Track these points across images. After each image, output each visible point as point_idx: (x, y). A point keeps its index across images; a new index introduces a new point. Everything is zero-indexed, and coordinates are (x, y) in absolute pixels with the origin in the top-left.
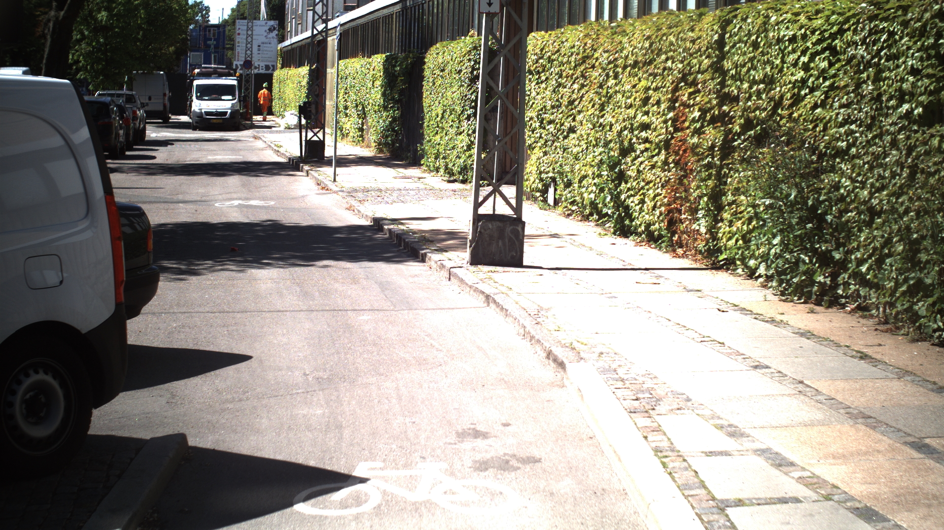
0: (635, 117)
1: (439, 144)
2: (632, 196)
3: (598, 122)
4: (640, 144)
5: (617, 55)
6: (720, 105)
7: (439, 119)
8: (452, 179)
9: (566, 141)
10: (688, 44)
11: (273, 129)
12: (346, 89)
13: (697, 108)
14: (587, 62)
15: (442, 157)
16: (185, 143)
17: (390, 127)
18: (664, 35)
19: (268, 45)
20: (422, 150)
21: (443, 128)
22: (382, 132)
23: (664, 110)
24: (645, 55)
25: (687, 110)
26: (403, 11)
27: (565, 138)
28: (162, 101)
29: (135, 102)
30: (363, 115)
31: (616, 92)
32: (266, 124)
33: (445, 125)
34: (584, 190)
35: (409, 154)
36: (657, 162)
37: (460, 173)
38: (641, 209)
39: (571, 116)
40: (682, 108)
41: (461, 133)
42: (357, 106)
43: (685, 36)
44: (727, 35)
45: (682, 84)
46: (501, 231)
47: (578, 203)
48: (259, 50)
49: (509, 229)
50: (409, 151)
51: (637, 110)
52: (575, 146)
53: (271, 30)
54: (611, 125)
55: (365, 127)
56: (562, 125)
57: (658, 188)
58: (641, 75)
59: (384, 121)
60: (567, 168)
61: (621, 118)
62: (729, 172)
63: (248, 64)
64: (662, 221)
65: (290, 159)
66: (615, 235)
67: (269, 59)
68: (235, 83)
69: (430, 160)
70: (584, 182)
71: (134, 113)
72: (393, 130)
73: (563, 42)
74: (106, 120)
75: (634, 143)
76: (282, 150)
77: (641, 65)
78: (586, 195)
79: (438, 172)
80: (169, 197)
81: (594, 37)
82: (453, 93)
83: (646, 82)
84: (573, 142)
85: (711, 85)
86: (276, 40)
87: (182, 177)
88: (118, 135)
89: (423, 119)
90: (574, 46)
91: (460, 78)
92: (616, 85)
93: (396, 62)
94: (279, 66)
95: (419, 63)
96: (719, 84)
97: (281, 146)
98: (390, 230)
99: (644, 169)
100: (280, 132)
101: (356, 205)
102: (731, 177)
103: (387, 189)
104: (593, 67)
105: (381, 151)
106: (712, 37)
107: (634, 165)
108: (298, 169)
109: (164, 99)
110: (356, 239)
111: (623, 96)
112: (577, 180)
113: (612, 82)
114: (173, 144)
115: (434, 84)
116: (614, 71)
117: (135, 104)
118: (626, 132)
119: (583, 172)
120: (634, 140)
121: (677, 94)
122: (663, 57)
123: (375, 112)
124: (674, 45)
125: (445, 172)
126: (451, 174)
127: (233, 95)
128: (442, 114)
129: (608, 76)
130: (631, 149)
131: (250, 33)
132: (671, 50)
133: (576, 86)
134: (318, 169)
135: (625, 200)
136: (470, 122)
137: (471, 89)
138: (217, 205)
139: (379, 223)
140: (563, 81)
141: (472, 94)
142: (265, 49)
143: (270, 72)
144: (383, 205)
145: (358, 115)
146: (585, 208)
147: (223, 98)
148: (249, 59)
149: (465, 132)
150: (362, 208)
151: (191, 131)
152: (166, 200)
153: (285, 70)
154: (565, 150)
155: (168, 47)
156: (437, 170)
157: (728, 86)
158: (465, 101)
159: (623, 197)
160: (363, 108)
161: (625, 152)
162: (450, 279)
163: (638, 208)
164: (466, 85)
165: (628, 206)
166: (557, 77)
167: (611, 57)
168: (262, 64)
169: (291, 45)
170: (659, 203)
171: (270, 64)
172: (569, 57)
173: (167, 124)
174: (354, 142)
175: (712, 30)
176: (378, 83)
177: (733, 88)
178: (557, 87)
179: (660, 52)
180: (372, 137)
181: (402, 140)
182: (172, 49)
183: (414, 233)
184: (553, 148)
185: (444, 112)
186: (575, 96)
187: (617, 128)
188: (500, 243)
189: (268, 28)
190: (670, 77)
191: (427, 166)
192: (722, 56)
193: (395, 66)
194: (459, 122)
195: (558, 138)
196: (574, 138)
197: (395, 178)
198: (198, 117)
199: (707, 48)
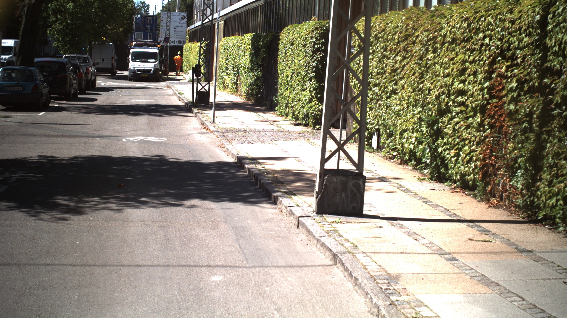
0: (452, 85)
1: (289, 97)
2: (447, 149)
3: (418, 87)
4: (455, 107)
5: (436, 33)
6: (541, 78)
7: (289, 79)
8: (297, 122)
9: (389, 100)
10: (507, 24)
11: (181, 81)
12: (227, 57)
13: (515, 80)
14: (410, 39)
15: (290, 106)
16: (121, 90)
17: (255, 83)
18: (482, 16)
19: (181, 28)
20: (276, 100)
21: (292, 86)
22: (249, 86)
23: (481, 80)
24: (463, 33)
25: (505, 81)
26: (265, 4)
27: (388, 98)
28: (111, 62)
29: (89, 62)
30: (237, 74)
31: (435, 64)
32: (178, 78)
33: (293, 84)
34: (404, 140)
35: (267, 102)
36: (472, 123)
37: (303, 119)
38: (456, 161)
39: (393, 81)
40: (499, 79)
41: (304, 90)
42: (234, 68)
43: (504, 18)
44: (550, 16)
45: (500, 58)
47: (399, 150)
48: (175, 31)
49: (351, 183)
50: (268, 101)
51: (454, 79)
52: (397, 105)
53: (183, 18)
54: (430, 90)
55: (239, 82)
56: (386, 87)
57: (473, 145)
58: (458, 50)
59: (251, 79)
60: (390, 122)
61: (438, 84)
62: (549, 138)
63: (167, 39)
64: (477, 173)
65: (186, 103)
66: (432, 180)
67: (181, 37)
68: (157, 51)
69: (282, 108)
70: (405, 135)
71: (88, 69)
72: (257, 85)
73: (387, 24)
74: (63, 74)
75: (451, 106)
76: (182, 97)
77: (459, 42)
78: (406, 145)
79: (287, 116)
80: (92, 132)
81: (415, 19)
82: (300, 61)
83: (463, 56)
84: (395, 101)
85: (530, 60)
86: (185, 25)
87: (108, 116)
88: (71, 84)
89: (277, 79)
90: (397, 27)
91: (305, 50)
92: (435, 57)
93: (260, 39)
94: (187, 41)
95: (276, 40)
96: (540, 59)
97: (182, 94)
98: (249, 169)
99: (460, 128)
100: (185, 83)
101: (226, 144)
102: (551, 142)
103: (251, 131)
104: (414, 43)
105: (248, 99)
106: (533, 17)
107: (450, 124)
108: (190, 111)
109: (112, 61)
110: (222, 176)
111: (441, 67)
112: (398, 132)
113: (430, 55)
114: (113, 90)
115: (286, 54)
116: (433, 47)
117: (88, 64)
118: (443, 97)
119: (404, 127)
120: (451, 103)
121: (495, 67)
122: (481, 35)
123: (245, 72)
124: (492, 25)
125: (292, 117)
126: (297, 119)
127: (156, 59)
128: (292, 76)
129: (427, 50)
130: (448, 110)
131: (169, 20)
132: (488, 30)
133: (399, 58)
134: (204, 112)
135: (442, 152)
136: (311, 82)
137: (312, 58)
138: (124, 140)
139: (241, 162)
140: (388, 54)
141: (313, 62)
142: (179, 30)
143: (181, 45)
144: (246, 144)
145: (234, 74)
146: (405, 154)
147: (149, 60)
148: (168, 36)
149: (308, 89)
150: (230, 147)
151: (128, 81)
152: (89, 135)
153: (191, 44)
154: (387, 107)
155: (119, 28)
156: (287, 115)
157: (549, 61)
158: (309, 67)
159: (440, 150)
160: (238, 70)
161: (442, 113)
162: (298, 227)
163: (453, 159)
164: (309, 56)
165: (444, 157)
166: (382, 50)
167: (431, 35)
168: (177, 40)
169: (195, 28)
170: (474, 158)
171: (182, 40)
172: (393, 35)
173: (113, 76)
174: (231, 92)
175: (534, 12)
176: (248, 53)
177: (555, 63)
178: (381, 58)
179: (477, 31)
180: (243, 89)
181: (263, 93)
182: (121, 29)
183: (269, 173)
184: (378, 105)
185: (292, 74)
186: (397, 66)
187: (435, 93)
188: (343, 195)
189: (181, 17)
190: (487, 52)
191: (280, 112)
192: (545, 34)
193: (259, 42)
194: (304, 82)
195: (382, 98)
196: (396, 99)
197: (257, 121)
198: (133, 73)
199: (528, 27)
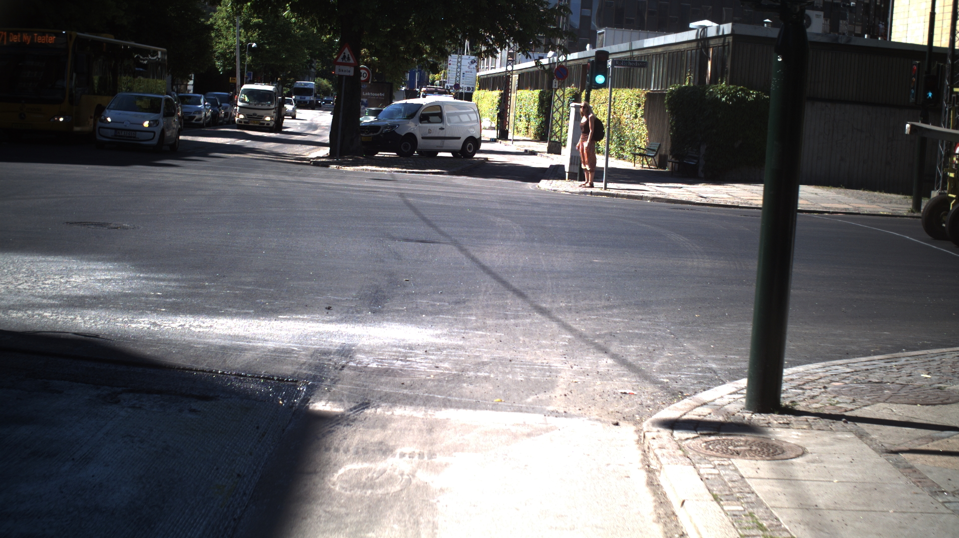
12: (520, 106)
17: (540, 126)
19: (470, 73)
22: (536, 129)
42: (526, 115)
46: (556, 145)
48: (463, 76)
49: (558, 145)
53: (473, 62)
55: (529, 127)
59: (538, 123)
63: (457, 86)
67: (471, 83)
86: (475, 70)
94: (477, 88)
95: (551, 97)
105: (536, 138)
123: (534, 118)
131: (459, 64)
142: (468, 75)
143: (470, 91)
145: (526, 120)
148: (457, 82)
153: (482, 92)
160: (529, 117)
168: (466, 86)
176: (536, 104)
180: (532, 131)
189: (470, 61)
193: (544, 96)
